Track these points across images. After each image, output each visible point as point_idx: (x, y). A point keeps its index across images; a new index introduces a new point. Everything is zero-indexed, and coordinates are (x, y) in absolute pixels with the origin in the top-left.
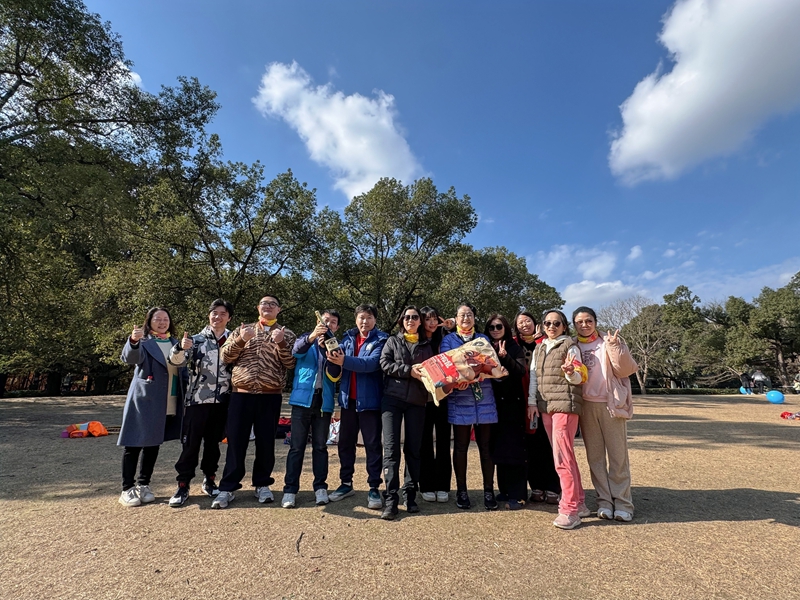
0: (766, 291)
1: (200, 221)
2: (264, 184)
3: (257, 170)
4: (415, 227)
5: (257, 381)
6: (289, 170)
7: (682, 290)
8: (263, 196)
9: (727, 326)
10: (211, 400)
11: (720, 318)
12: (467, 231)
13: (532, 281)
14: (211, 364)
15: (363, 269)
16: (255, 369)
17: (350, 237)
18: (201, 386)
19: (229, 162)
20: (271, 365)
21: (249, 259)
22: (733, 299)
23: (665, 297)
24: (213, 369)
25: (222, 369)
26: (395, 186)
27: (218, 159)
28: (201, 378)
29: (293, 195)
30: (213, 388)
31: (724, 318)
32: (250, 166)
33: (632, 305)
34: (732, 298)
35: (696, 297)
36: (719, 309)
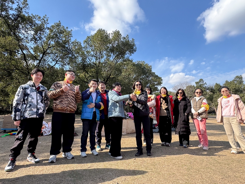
0: (227, 82)
3: (45, 19)
7: (201, 80)
8: (48, 31)
9: (214, 93)
11: (212, 90)
12: (133, 53)
17: (85, 53)
18: (29, 109)
19: (32, 14)
21: (41, 59)
23: (196, 83)
26: (105, 33)
28: (28, 105)
30: (35, 110)
31: (213, 90)
33: (184, 85)
34: (216, 83)
35: (205, 83)
36: (212, 87)
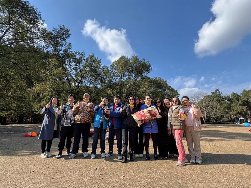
0: (244, 91)
1: (65, 69)
2: (85, 58)
3: (83, 54)
4: (132, 71)
5: (83, 119)
6: (93, 54)
7: (217, 90)
9: (232, 102)
10: (69, 125)
12: (148, 72)
13: (169, 88)
14: (69, 114)
15: (116, 84)
16: (82, 116)
17: (112, 74)
18: (66, 121)
19: (74, 51)
20: (87, 114)
21: (80, 81)
22: (234, 93)
23: (212, 93)
24: (69, 116)
25: (72, 116)
26: (126, 58)
27: (71, 50)
28: (66, 118)
29: (94, 61)
30: (69, 121)
31: (231, 99)
32: (81, 53)
33: (201, 95)
35: (222, 93)
36: (229, 97)
